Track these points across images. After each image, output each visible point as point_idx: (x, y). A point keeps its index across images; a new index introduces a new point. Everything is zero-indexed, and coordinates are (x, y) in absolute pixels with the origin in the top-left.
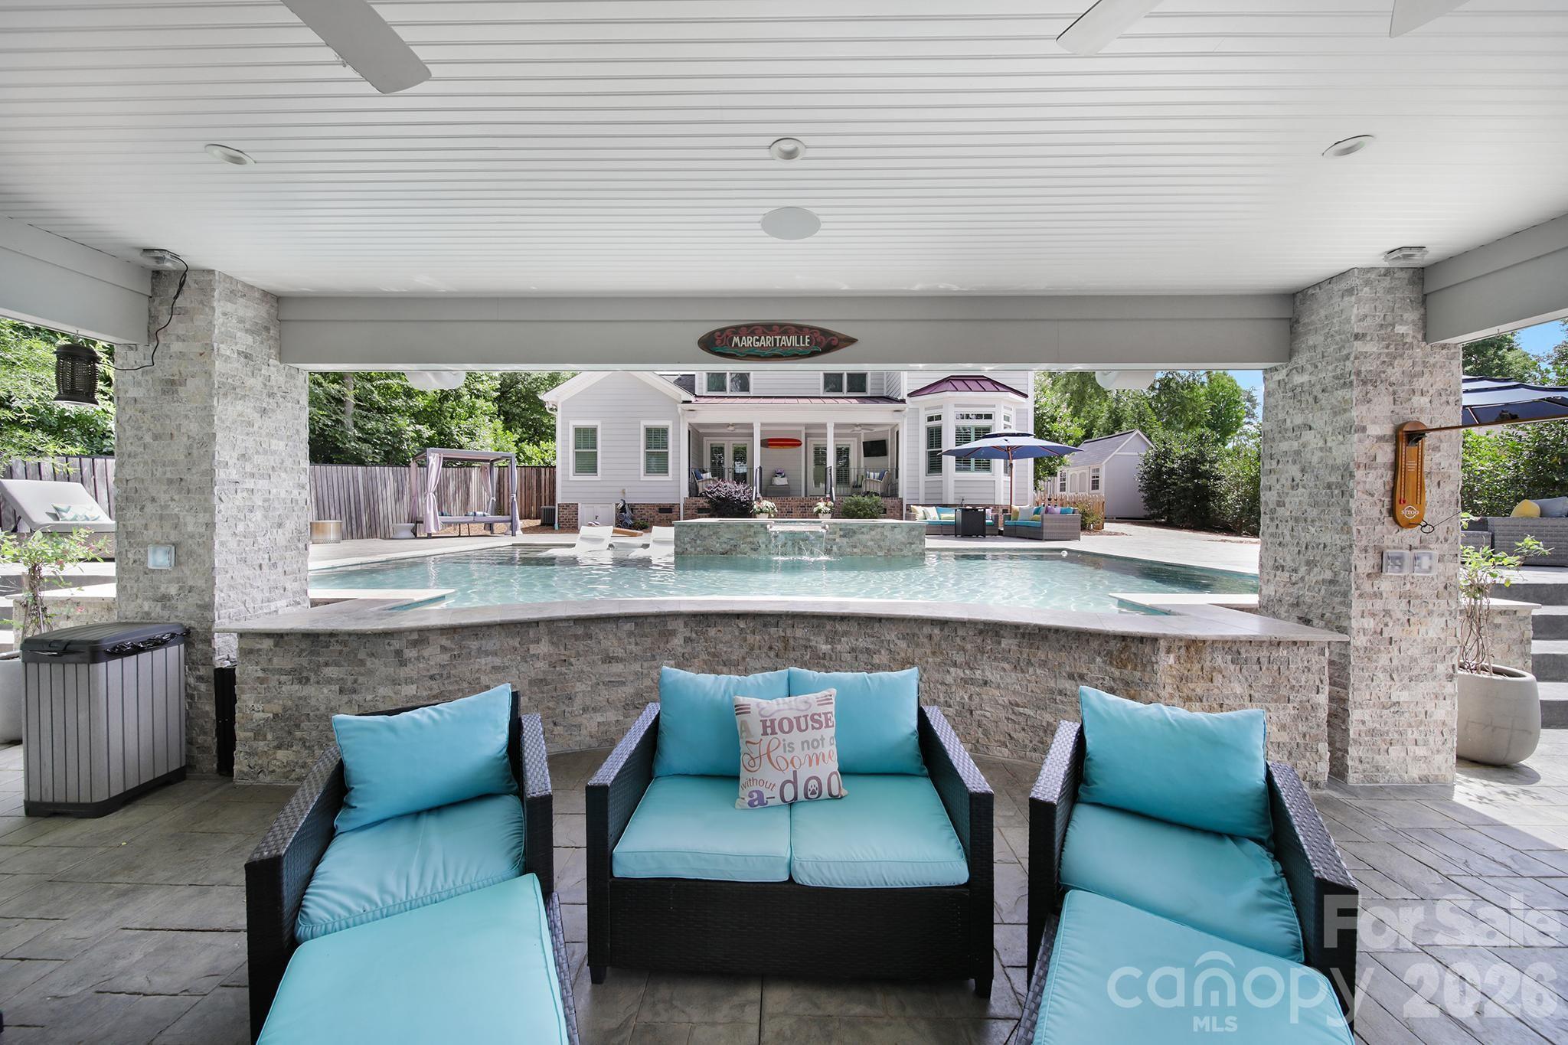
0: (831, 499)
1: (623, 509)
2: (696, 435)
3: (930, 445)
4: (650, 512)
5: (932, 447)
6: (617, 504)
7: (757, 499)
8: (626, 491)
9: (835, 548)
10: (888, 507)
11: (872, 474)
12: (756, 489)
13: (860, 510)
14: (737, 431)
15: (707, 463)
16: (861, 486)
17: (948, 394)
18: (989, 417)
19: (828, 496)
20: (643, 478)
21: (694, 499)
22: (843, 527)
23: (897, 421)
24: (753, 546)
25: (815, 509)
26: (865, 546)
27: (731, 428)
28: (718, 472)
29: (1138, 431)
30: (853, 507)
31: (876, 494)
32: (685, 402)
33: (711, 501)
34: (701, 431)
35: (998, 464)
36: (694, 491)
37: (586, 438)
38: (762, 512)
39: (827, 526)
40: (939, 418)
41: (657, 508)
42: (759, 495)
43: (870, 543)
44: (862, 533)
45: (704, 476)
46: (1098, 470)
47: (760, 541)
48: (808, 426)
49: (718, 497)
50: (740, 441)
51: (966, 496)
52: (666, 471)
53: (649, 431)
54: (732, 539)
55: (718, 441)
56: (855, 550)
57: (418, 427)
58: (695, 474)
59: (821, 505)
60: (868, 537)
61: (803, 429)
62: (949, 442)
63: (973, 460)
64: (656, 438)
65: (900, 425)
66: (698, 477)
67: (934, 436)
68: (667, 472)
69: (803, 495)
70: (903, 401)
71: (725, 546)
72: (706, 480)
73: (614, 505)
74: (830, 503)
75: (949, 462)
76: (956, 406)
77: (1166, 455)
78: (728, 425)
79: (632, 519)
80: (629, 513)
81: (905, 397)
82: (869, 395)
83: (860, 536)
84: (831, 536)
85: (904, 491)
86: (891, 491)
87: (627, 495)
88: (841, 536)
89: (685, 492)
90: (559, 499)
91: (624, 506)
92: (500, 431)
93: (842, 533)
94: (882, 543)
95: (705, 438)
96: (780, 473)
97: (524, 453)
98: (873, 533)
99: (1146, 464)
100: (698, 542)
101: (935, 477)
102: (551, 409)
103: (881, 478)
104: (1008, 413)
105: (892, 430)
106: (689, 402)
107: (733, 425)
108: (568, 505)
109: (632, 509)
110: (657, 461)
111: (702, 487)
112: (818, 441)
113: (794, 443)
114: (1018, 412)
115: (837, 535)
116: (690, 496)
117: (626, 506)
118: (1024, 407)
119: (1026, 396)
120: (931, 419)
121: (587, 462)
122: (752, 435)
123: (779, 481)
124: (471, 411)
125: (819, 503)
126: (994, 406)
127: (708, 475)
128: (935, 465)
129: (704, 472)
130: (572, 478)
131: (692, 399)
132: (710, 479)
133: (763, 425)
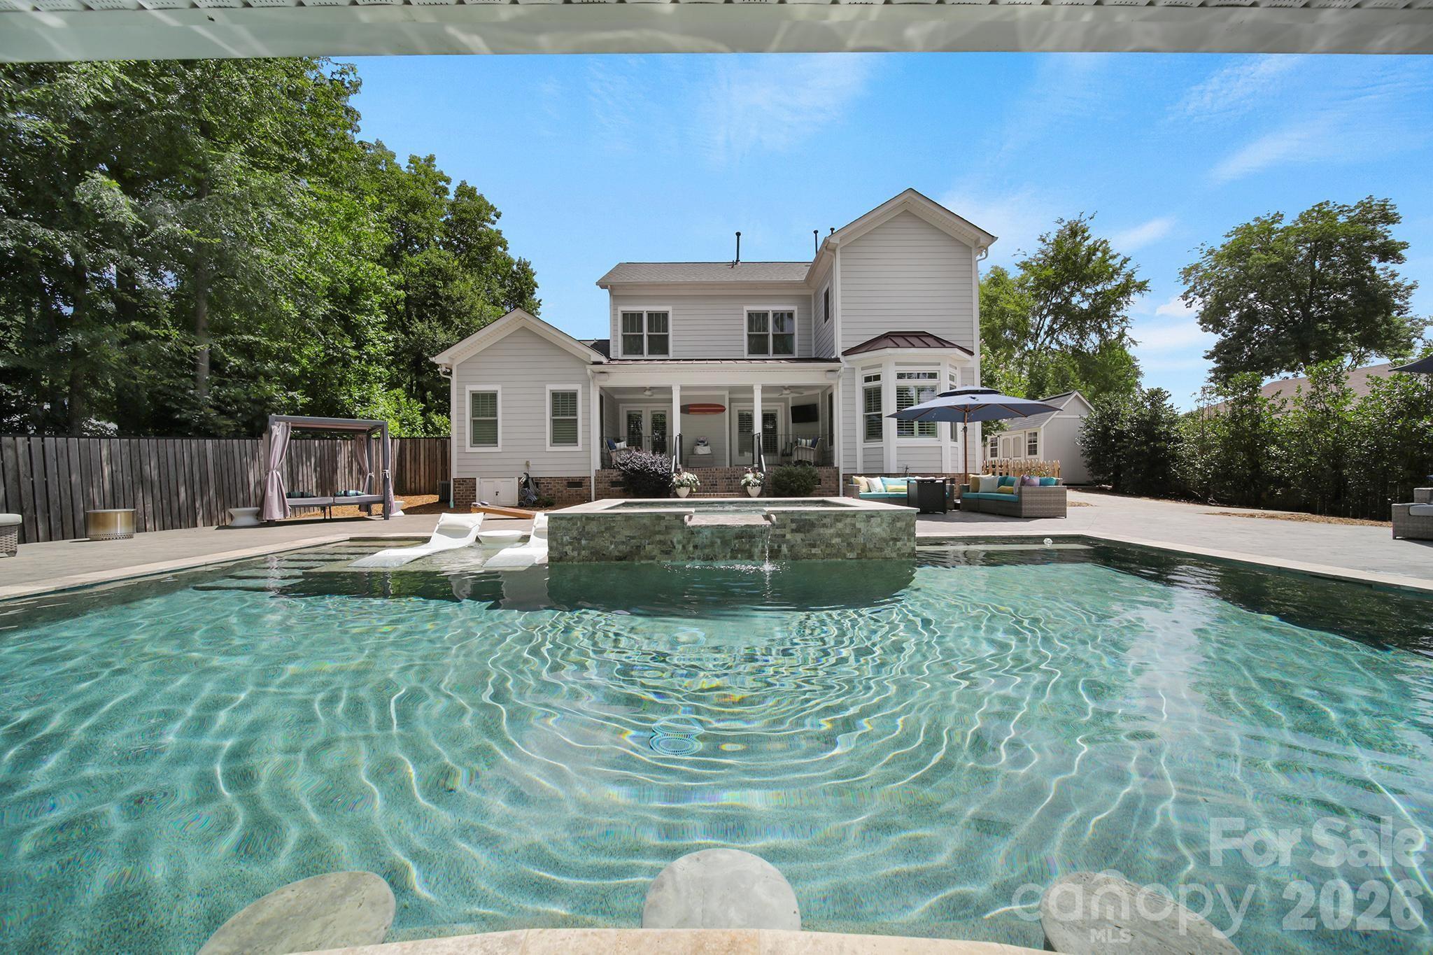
0: (760, 469)
1: (526, 484)
2: (609, 400)
3: (868, 409)
4: (558, 486)
5: (871, 411)
6: (520, 478)
7: (677, 471)
8: (531, 463)
9: (784, 549)
10: (823, 478)
11: (804, 441)
12: (676, 458)
13: (793, 482)
14: (656, 396)
15: (623, 431)
16: (791, 454)
17: (889, 351)
18: (933, 376)
19: (756, 466)
20: (549, 448)
21: (607, 471)
22: (796, 517)
23: (832, 382)
24: (664, 548)
25: (743, 482)
26: (829, 545)
27: (648, 393)
28: (635, 440)
29: (1077, 393)
30: (785, 478)
31: (810, 463)
32: (595, 363)
33: (624, 474)
34: (617, 397)
35: (944, 427)
36: (606, 462)
37: (484, 403)
38: (682, 485)
39: (774, 517)
40: (877, 378)
41: (565, 482)
42: (679, 466)
43: (836, 541)
44: (824, 526)
45: (618, 445)
46: (1036, 434)
47: (675, 540)
48: (732, 390)
49: (632, 470)
50: (659, 408)
51: (910, 464)
52: (574, 440)
53: (555, 395)
54: (633, 538)
55: (634, 408)
56: (814, 551)
57: (290, 394)
58: (608, 443)
59: (750, 477)
60: (832, 531)
61: (726, 393)
62: (889, 404)
63: (916, 424)
64: (564, 404)
65: (835, 387)
66: (611, 447)
67: (873, 398)
68: (576, 442)
69: (728, 466)
70: (837, 360)
71: (622, 547)
72: (621, 450)
73: (517, 479)
74: (760, 474)
75: (890, 426)
76: (897, 364)
77: (1114, 417)
78: (644, 389)
79: (536, 495)
80: (532, 488)
81: (840, 356)
82: (796, 357)
83: (821, 531)
84: (778, 532)
85: (840, 459)
86: (826, 458)
87: (532, 468)
88: (793, 531)
89: (596, 464)
90: (455, 474)
91: (527, 481)
92: (403, 400)
93: (794, 526)
94: (852, 540)
95: (621, 405)
96: (703, 442)
97: (433, 424)
98: (840, 525)
99: (1088, 427)
100: (583, 542)
101: (874, 444)
102: (445, 373)
103: (813, 445)
104: (954, 371)
105: (823, 393)
106: (600, 363)
107: (651, 389)
108: (464, 480)
109: (537, 484)
110: (564, 430)
111: (617, 458)
112: (743, 407)
113: (717, 409)
114: (963, 370)
115: (788, 530)
116: (603, 467)
117: (530, 481)
118: (969, 365)
119: (971, 353)
120: (868, 379)
121: (485, 431)
122: (671, 401)
123: (702, 450)
124: (363, 377)
125: (747, 475)
126: (939, 364)
127: (623, 445)
128: (874, 429)
129: (619, 441)
130: (469, 449)
131: (604, 360)
132: (624, 449)
133: (683, 388)
